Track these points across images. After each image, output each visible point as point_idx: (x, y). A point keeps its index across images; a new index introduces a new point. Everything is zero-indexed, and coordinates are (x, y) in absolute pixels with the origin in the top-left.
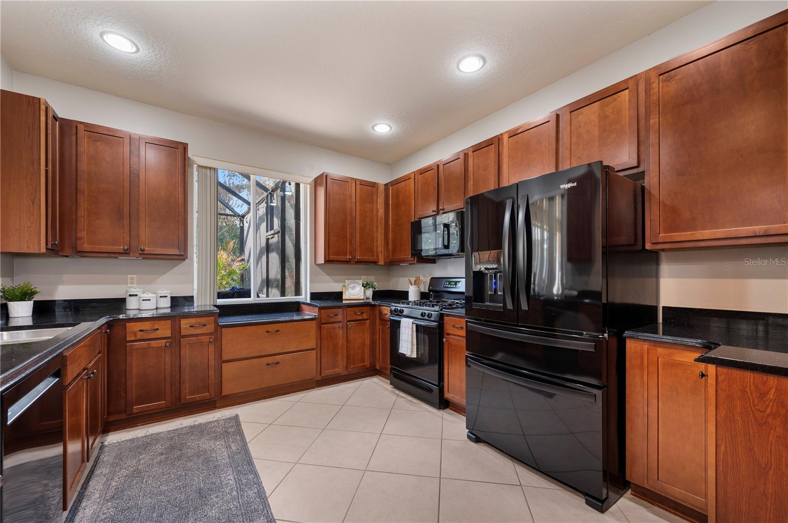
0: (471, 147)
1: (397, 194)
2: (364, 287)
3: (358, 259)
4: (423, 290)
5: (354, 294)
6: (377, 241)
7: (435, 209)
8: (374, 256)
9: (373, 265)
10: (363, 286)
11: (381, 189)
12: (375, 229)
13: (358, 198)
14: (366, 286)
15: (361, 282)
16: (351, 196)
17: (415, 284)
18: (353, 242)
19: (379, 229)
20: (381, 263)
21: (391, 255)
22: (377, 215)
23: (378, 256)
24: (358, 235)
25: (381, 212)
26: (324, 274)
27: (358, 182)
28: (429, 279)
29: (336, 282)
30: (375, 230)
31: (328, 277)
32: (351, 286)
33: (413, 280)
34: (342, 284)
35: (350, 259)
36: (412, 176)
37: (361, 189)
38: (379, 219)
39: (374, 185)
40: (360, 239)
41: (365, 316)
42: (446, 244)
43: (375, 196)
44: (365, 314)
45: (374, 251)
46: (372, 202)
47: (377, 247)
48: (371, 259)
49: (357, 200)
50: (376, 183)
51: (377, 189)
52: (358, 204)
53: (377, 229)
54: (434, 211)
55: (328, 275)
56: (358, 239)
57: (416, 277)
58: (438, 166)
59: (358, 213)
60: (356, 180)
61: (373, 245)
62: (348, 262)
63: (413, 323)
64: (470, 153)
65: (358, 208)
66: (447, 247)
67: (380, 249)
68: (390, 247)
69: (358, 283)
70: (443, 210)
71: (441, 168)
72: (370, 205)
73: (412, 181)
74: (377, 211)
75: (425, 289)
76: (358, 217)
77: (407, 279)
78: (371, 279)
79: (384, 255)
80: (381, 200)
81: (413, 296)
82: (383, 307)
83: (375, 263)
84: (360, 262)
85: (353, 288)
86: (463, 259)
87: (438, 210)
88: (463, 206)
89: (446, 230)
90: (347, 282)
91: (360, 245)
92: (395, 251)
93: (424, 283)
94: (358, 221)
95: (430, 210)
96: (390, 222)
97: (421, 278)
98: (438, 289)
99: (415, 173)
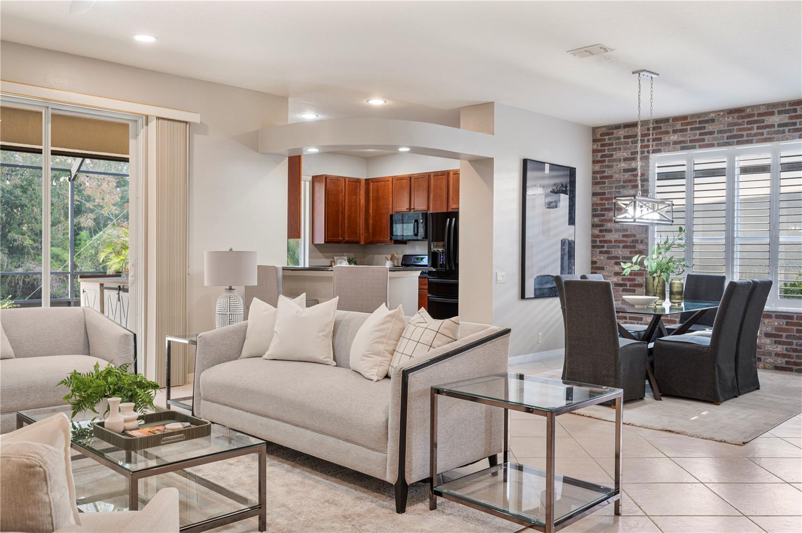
0: (433, 172)
1: (377, 190)
3: (347, 240)
4: (396, 265)
6: (360, 225)
7: (408, 207)
8: (357, 238)
9: (355, 245)
10: (348, 261)
11: (363, 183)
12: (358, 215)
13: (347, 192)
15: (347, 258)
16: (342, 191)
17: (391, 260)
18: (343, 226)
19: (361, 215)
20: (362, 243)
21: (371, 237)
22: (360, 205)
23: (360, 238)
24: (346, 221)
25: (363, 201)
26: (318, 251)
27: (347, 180)
28: (401, 256)
29: (327, 258)
30: (358, 217)
31: (320, 254)
32: (339, 261)
33: (389, 257)
34: (330, 260)
35: (341, 240)
36: (391, 180)
37: (349, 185)
38: (361, 207)
39: (358, 181)
40: (348, 224)
42: (416, 233)
43: (358, 189)
45: (357, 234)
46: (356, 194)
47: (360, 230)
48: (355, 240)
49: (346, 194)
50: (359, 179)
51: (360, 184)
52: (346, 197)
53: (360, 216)
54: (407, 209)
55: (321, 252)
56: (346, 225)
57: (392, 255)
58: (410, 178)
59: (347, 204)
60: (345, 178)
61: (357, 229)
62: (339, 242)
64: (432, 176)
65: (347, 200)
66: (416, 235)
67: (361, 232)
68: (371, 231)
69: (344, 259)
70: (414, 209)
71: (412, 180)
72: (355, 197)
73: (390, 183)
74: (360, 200)
75: (397, 263)
76: (347, 207)
77: (384, 256)
78: (352, 255)
79: (365, 237)
80: (362, 192)
83: (358, 243)
85: (341, 263)
86: (426, 243)
87: (410, 209)
88: (427, 209)
89: (416, 223)
90: (336, 258)
91: (348, 229)
92: (374, 234)
93: (398, 259)
94: (346, 210)
95: (404, 207)
96: (371, 211)
97: (396, 255)
98: (409, 263)
99: (393, 178)
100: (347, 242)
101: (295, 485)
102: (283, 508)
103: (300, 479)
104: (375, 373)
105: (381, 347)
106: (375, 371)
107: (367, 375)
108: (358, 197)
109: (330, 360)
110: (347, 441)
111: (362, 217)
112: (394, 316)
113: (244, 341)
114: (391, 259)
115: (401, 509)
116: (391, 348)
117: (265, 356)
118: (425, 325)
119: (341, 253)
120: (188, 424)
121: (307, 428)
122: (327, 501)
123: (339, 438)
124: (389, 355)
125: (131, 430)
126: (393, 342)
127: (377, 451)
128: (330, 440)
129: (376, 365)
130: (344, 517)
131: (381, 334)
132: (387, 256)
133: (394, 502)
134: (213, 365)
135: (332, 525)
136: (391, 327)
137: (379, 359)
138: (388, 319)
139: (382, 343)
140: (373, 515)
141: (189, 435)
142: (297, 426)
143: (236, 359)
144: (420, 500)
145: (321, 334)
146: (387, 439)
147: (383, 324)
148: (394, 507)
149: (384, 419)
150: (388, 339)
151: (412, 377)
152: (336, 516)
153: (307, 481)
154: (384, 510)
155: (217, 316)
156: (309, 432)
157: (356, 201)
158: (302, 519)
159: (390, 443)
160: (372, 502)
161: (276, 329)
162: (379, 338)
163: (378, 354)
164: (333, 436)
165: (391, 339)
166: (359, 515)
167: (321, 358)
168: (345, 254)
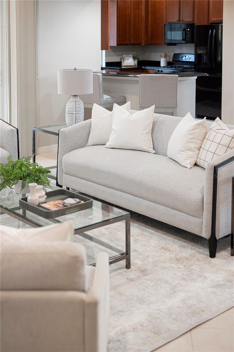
1: (154, 6)
3: (132, 43)
4: (168, 60)
5: (129, 63)
6: (141, 32)
7: (178, 19)
8: (139, 41)
9: (138, 46)
13: (132, 7)
14: (134, 58)
15: (132, 56)
16: (129, 7)
18: (130, 33)
20: (143, 44)
21: (149, 40)
22: (141, 16)
23: (141, 41)
24: (132, 29)
25: (143, 14)
26: (112, 51)
28: (172, 55)
29: (117, 55)
31: (113, 53)
32: (127, 58)
33: (163, 55)
34: (120, 57)
35: (129, 43)
38: (142, 18)
42: (184, 38)
45: (140, 38)
46: (138, 9)
47: (141, 35)
49: (132, 9)
52: (132, 11)
53: (141, 25)
54: (177, 20)
56: (132, 31)
57: (165, 53)
59: (132, 16)
62: (127, 45)
65: (132, 14)
66: (184, 40)
67: (142, 37)
68: (149, 36)
69: (130, 56)
70: (182, 20)
74: (141, 13)
75: (169, 59)
76: (132, 18)
77: (159, 54)
78: (135, 53)
79: (145, 40)
81: (163, 64)
83: (140, 44)
85: (128, 59)
86: (193, 45)
87: (179, 20)
88: (192, 21)
89: (184, 31)
90: (124, 56)
91: (133, 35)
92: (152, 38)
93: (169, 56)
94: (132, 21)
95: (175, 19)
96: (150, 21)
97: (168, 53)
98: (178, 60)
100: (133, 44)
101: (138, 236)
102: (136, 253)
103: (140, 231)
104: (189, 163)
105: (192, 145)
106: (188, 161)
107: (183, 164)
108: (140, 10)
109: (151, 149)
110: (173, 209)
111: (143, 25)
112: (201, 124)
113: (89, 134)
114: (165, 57)
115: (213, 255)
116: (198, 146)
117: (106, 146)
118: (223, 132)
119: (127, 53)
120: (78, 200)
121: (144, 199)
122: (162, 248)
123: (167, 206)
124: (197, 151)
125: (43, 203)
126: (200, 142)
127: (195, 217)
128: (161, 207)
129: (189, 158)
130: (177, 259)
131: (191, 136)
132: (161, 54)
133: (208, 250)
134: (70, 151)
135: (172, 265)
136: (199, 132)
137: (191, 153)
138: (196, 126)
139: (192, 142)
140: (195, 259)
141: (81, 208)
142: (136, 196)
143: (84, 146)
144: (224, 248)
145: (145, 132)
146: (203, 210)
147: (193, 130)
148: (209, 253)
149: (201, 197)
150: (196, 140)
151: (220, 171)
152: (171, 259)
153: (144, 233)
154: (201, 255)
155: (66, 114)
156: (145, 201)
157: (139, 14)
158: (150, 260)
159: (205, 213)
160: (192, 249)
161: (113, 127)
162: (190, 139)
163: (190, 150)
164: (163, 205)
165: (198, 140)
166: (186, 259)
167: (145, 148)
168: (130, 52)
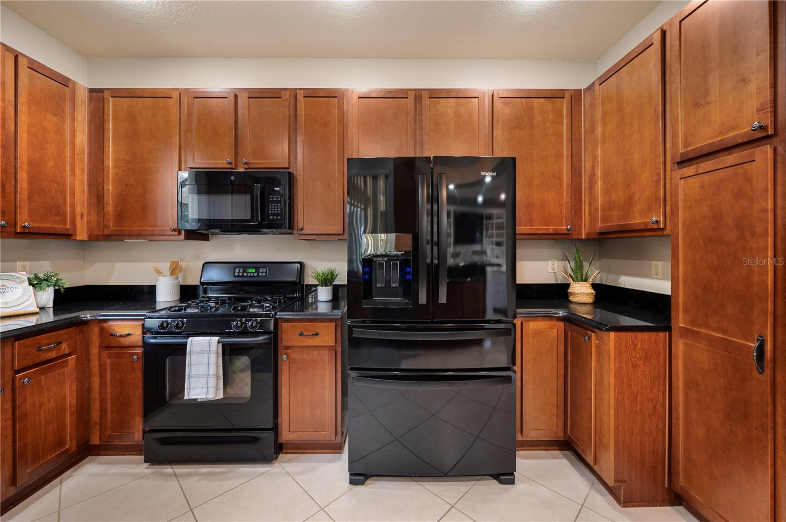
1: (130, 118)
2: (33, 285)
3: (23, 227)
5: (7, 303)
6: (73, 195)
7: (230, 159)
8: (65, 224)
10: (30, 284)
11: (82, 94)
12: (68, 168)
13: (23, 95)
14: (36, 283)
15: (24, 276)
18: (9, 190)
19: (77, 171)
20: (82, 236)
21: (110, 223)
22: (73, 144)
23: (73, 223)
27: (22, 60)
28: (197, 265)
30: (68, 172)
35: (2, 226)
36: (175, 95)
38: (77, 150)
39: (61, 80)
40: (29, 184)
41: (65, 348)
42: (258, 216)
43: (67, 104)
44: (64, 346)
45: (65, 213)
46: (59, 114)
47: (73, 206)
48: (59, 227)
49: (22, 99)
50: (69, 79)
51: (72, 93)
52: (22, 110)
54: (229, 164)
56: (23, 185)
58: (236, 96)
60: (17, 54)
61: (65, 201)
63: (219, 342)
64: (300, 98)
65: (22, 117)
67: (78, 210)
68: (110, 208)
70: (247, 163)
71: (242, 100)
72: (55, 119)
73: (174, 103)
74: (73, 134)
76: (24, 136)
78: (44, 268)
79: (89, 222)
80: (80, 116)
81: (165, 294)
82: (111, 323)
83: (67, 236)
84: (29, 233)
85: (2, 290)
87: (236, 164)
88: (287, 166)
91: (30, 197)
92: (120, 217)
95: (225, 158)
96: (110, 163)
97: (182, 263)
99: (181, 92)
100: (26, 234)
114: (173, 273)
157: (60, 131)
168: (19, 264)
